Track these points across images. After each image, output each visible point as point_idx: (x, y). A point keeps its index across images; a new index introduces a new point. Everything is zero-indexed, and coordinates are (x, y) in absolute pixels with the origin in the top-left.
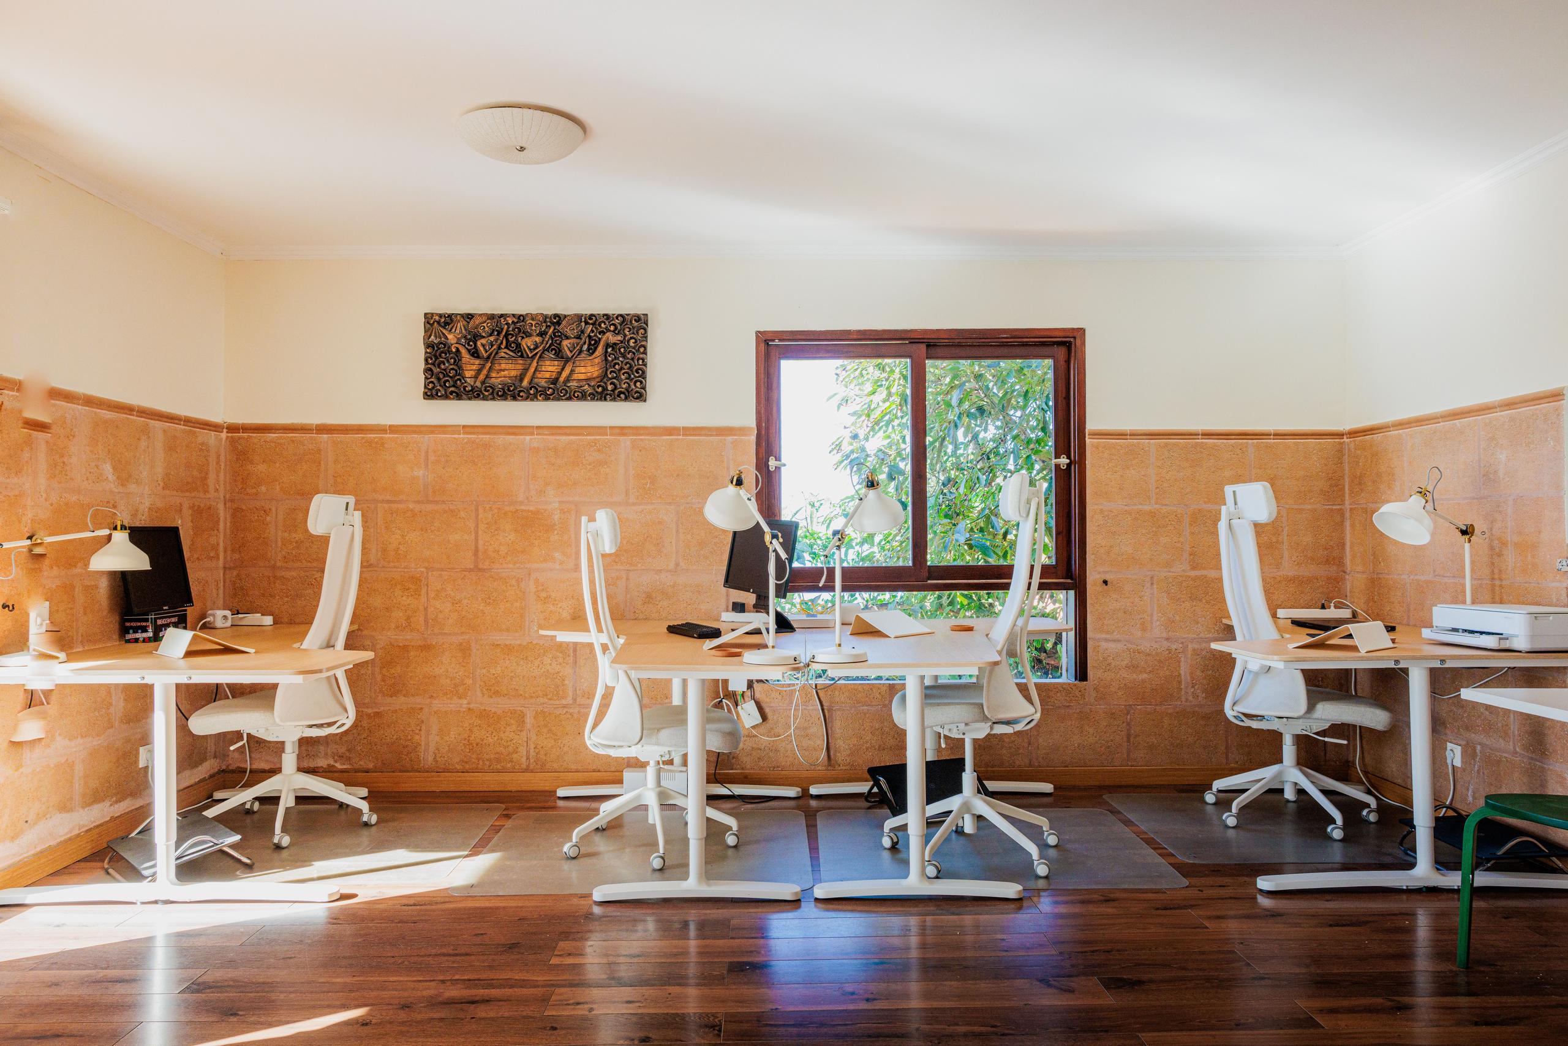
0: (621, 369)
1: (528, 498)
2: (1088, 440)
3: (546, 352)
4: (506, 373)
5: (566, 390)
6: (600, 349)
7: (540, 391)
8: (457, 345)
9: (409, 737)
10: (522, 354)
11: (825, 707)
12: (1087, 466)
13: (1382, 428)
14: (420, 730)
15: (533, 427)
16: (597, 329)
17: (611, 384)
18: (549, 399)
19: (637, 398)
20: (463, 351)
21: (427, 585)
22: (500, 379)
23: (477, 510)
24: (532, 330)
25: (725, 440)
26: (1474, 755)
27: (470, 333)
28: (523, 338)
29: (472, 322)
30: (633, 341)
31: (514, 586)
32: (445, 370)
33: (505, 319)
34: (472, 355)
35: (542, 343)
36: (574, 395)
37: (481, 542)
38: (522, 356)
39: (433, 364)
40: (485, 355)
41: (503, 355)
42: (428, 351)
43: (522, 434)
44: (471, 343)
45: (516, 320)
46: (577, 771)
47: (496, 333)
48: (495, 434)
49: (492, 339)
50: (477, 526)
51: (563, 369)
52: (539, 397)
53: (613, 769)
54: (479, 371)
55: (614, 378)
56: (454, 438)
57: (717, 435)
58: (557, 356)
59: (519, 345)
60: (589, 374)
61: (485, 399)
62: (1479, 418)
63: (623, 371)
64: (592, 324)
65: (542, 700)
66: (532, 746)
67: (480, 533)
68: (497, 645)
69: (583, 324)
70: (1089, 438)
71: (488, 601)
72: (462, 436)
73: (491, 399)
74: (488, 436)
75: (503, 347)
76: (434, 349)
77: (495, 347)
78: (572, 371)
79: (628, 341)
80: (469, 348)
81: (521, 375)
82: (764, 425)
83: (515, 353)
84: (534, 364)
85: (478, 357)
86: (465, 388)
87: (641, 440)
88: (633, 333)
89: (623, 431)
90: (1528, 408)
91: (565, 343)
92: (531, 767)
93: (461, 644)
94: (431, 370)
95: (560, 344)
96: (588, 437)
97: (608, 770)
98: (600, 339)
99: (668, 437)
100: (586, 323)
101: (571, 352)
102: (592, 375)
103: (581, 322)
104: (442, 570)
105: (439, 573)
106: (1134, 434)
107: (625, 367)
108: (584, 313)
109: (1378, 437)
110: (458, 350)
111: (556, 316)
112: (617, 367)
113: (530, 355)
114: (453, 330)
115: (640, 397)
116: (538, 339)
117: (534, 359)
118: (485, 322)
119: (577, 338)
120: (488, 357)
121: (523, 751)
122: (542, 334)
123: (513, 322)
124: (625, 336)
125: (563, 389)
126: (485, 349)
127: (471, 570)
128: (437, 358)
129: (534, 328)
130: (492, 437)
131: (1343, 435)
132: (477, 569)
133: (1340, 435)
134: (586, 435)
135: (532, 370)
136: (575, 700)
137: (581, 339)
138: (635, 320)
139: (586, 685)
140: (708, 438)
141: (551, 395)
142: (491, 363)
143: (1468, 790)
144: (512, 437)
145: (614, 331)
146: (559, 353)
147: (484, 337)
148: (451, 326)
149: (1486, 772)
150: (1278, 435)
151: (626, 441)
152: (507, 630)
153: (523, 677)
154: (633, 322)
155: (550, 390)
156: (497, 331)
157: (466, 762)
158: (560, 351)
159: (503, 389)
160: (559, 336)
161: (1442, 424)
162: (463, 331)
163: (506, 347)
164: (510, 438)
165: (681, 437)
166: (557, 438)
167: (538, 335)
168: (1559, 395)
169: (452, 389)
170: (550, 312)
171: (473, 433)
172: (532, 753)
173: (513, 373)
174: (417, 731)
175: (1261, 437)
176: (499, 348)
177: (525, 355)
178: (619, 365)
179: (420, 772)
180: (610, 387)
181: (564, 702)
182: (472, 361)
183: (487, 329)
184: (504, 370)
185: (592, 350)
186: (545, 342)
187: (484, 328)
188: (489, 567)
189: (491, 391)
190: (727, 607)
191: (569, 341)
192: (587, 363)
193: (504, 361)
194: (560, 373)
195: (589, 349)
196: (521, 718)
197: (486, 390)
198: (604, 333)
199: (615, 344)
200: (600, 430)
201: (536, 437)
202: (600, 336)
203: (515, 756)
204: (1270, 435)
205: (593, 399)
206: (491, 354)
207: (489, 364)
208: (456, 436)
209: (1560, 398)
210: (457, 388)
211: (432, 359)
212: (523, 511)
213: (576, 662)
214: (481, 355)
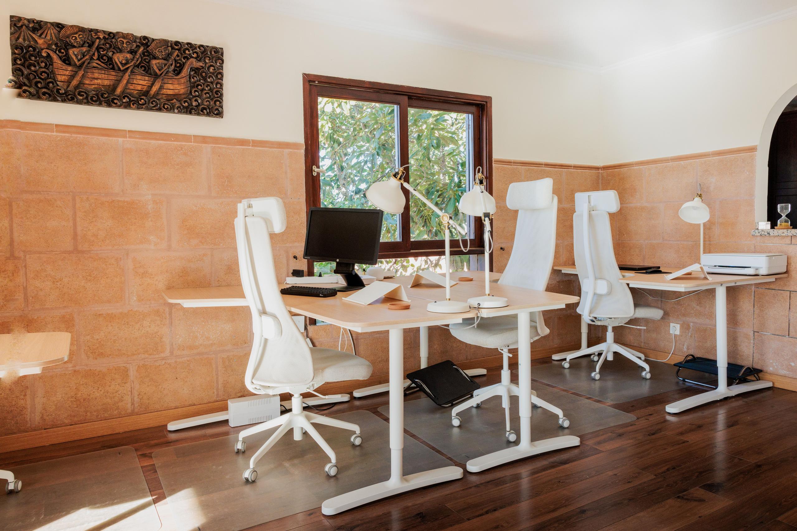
0: (202, 90)
1: (123, 191)
2: (493, 165)
3: (136, 68)
4: (99, 81)
5: (156, 102)
6: (186, 71)
7: (133, 101)
8: (47, 51)
9: (14, 403)
10: (113, 66)
11: (354, 338)
12: (493, 180)
13: (627, 165)
14: (25, 395)
15: (125, 131)
16: (181, 54)
17: (195, 101)
18: (142, 108)
19: (217, 114)
20: (55, 57)
21: (25, 266)
22: (93, 86)
23: (74, 199)
24: (123, 47)
25: (283, 151)
26: (688, 328)
27: (61, 40)
28: (114, 53)
29: (63, 32)
30: (212, 68)
31: (113, 264)
32: (35, 72)
33: (96, 34)
34: (64, 61)
35: (133, 60)
36: (164, 107)
37: (79, 229)
38: (113, 68)
39: (23, 65)
40: (78, 63)
41: (95, 65)
42: (16, 51)
43: (115, 136)
44: (62, 51)
45: (107, 36)
46: (176, 408)
47: (87, 45)
48: (88, 134)
49: (84, 49)
50: (75, 214)
51: (153, 84)
52: (132, 106)
53: (205, 401)
54: (73, 77)
55: (197, 96)
56: (48, 135)
57: (277, 148)
58: (147, 72)
59: (110, 59)
60: (176, 91)
61: (79, 102)
62: (698, 160)
63: (206, 91)
64: (177, 49)
65: (143, 356)
66: (136, 394)
67: (78, 219)
68: (100, 315)
69: (170, 48)
70: (494, 164)
71: (89, 278)
72: (55, 134)
73: (85, 103)
74: (81, 136)
75: (95, 58)
76: (23, 51)
77: (87, 57)
78: (161, 88)
79: (209, 68)
80: (60, 54)
81: (113, 85)
82: (309, 142)
83: (107, 65)
84: (127, 76)
85: (69, 64)
86: (58, 90)
87: (220, 148)
88: (212, 62)
89: (204, 139)
90: (731, 156)
91: (154, 62)
92: (136, 410)
93: (64, 317)
94: (20, 70)
95: (149, 62)
96: (175, 143)
97: (202, 403)
98: (184, 64)
99: (241, 147)
100: (173, 48)
101: (160, 70)
102: (180, 91)
103: (168, 47)
104: (40, 253)
105: (38, 255)
106: (515, 163)
107: (207, 89)
108: (170, 39)
109: (623, 170)
110: (49, 55)
111: (145, 38)
112: (199, 87)
113: (122, 68)
114: (43, 36)
115: (219, 114)
116: (129, 56)
117: (126, 72)
118: (76, 33)
119: (164, 60)
120: (80, 66)
121: (128, 399)
122: (133, 52)
123: (104, 37)
124: (206, 63)
125: (154, 101)
126: (77, 57)
127: (70, 252)
128: (26, 60)
129: (125, 45)
130: (86, 136)
131: (599, 169)
132: (76, 250)
133: (597, 168)
134: (174, 141)
135: (125, 82)
136: (172, 353)
137: (168, 61)
138: (214, 52)
139: (180, 340)
140: (271, 150)
141: (143, 105)
142: (84, 71)
143: (684, 345)
144: (106, 138)
145: (196, 58)
146: (147, 70)
147: (74, 47)
148: (40, 32)
149: (696, 336)
150: (576, 167)
151: (207, 148)
152: (109, 301)
153: (126, 339)
154: (213, 53)
155: (142, 101)
156: (88, 43)
157: (74, 416)
158: (149, 68)
159: (97, 95)
160: (148, 56)
161: (670, 163)
162: (54, 38)
163: (98, 59)
164: (104, 139)
165: (250, 147)
166: (148, 141)
167: (128, 52)
168: (754, 149)
169: (44, 90)
170: (139, 34)
171: (68, 132)
172: (136, 399)
173: (106, 83)
174: (22, 397)
175: (569, 168)
176: (92, 58)
177: (116, 68)
178: (201, 86)
179: (27, 432)
180: (194, 104)
181: (162, 355)
182: (64, 68)
183: (79, 40)
184: (97, 79)
185: (178, 71)
186: (136, 59)
187: (76, 38)
188: (88, 249)
189: (85, 96)
190: (288, 273)
191: (158, 61)
192: (174, 82)
193: (97, 71)
194: (151, 87)
195: (174, 71)
196: (124, 373)
197: (79, 94)
198: (188, 59)
199: (197, 69)
200: (186, 138)
201: (128, 139)
202: (184, 61)
203: (120, 404)
204: (572, 167)
205: (180, 112)
206: (84, 63)
207: (81, 73)
208: (49, 133)
209: (754, 150)
210: (49, 89)
211: (21, 60)
212: (119, 201)
213: (172, 323)
214: (72, 63)
